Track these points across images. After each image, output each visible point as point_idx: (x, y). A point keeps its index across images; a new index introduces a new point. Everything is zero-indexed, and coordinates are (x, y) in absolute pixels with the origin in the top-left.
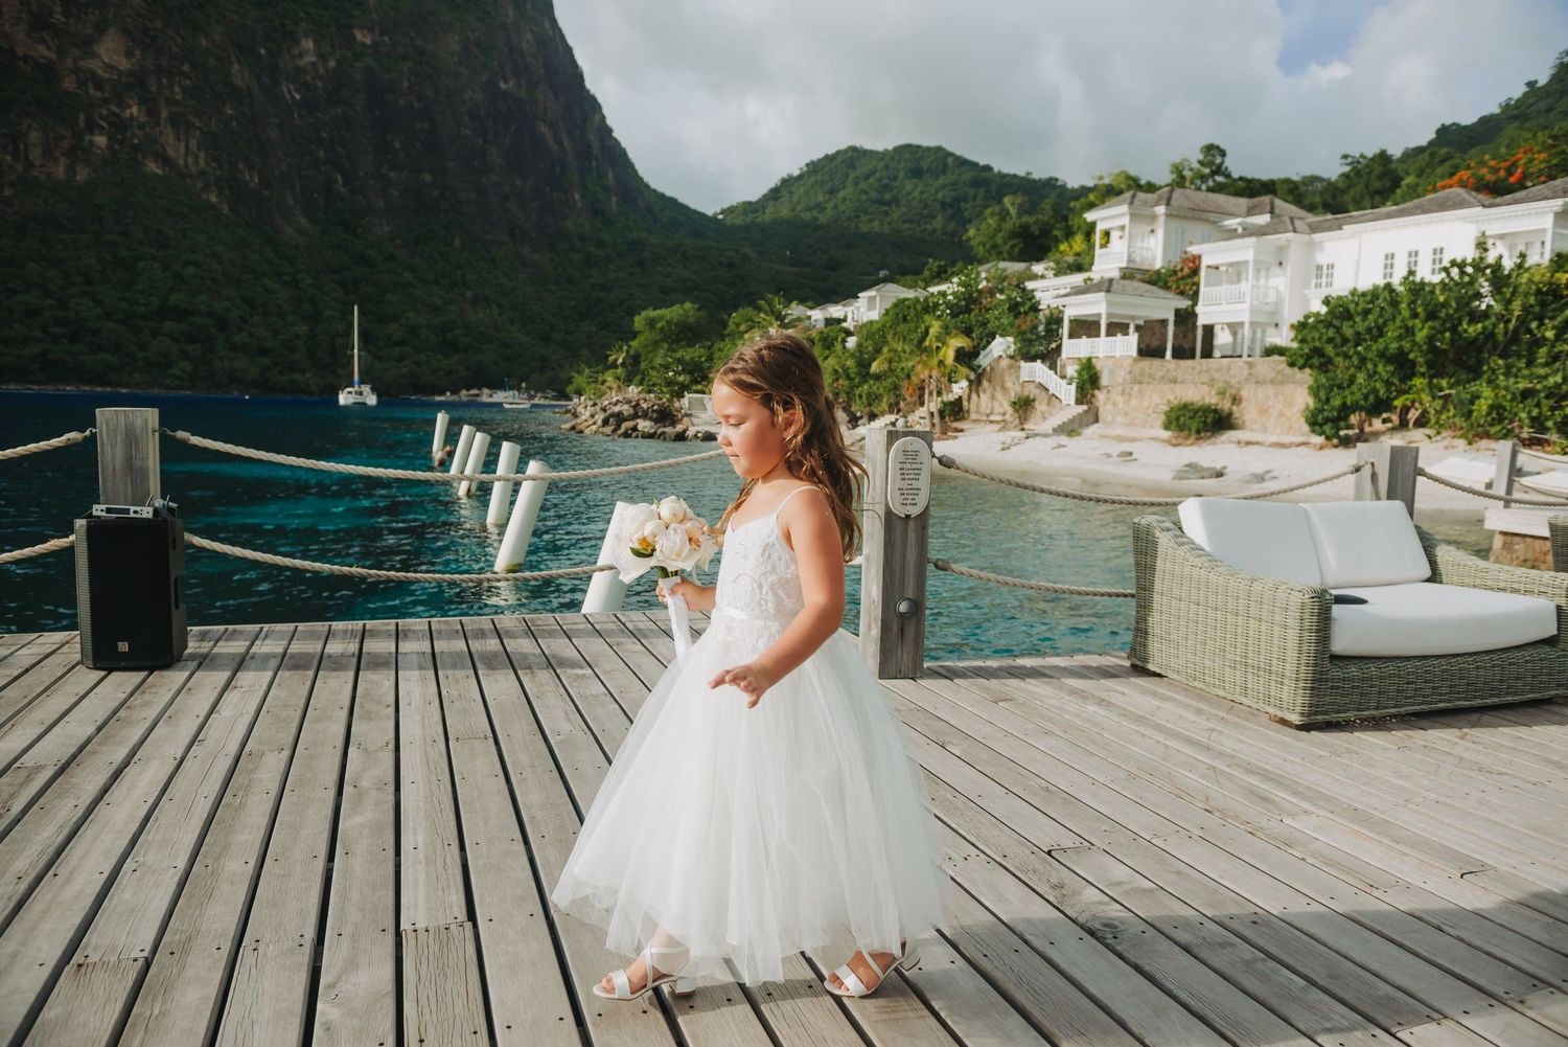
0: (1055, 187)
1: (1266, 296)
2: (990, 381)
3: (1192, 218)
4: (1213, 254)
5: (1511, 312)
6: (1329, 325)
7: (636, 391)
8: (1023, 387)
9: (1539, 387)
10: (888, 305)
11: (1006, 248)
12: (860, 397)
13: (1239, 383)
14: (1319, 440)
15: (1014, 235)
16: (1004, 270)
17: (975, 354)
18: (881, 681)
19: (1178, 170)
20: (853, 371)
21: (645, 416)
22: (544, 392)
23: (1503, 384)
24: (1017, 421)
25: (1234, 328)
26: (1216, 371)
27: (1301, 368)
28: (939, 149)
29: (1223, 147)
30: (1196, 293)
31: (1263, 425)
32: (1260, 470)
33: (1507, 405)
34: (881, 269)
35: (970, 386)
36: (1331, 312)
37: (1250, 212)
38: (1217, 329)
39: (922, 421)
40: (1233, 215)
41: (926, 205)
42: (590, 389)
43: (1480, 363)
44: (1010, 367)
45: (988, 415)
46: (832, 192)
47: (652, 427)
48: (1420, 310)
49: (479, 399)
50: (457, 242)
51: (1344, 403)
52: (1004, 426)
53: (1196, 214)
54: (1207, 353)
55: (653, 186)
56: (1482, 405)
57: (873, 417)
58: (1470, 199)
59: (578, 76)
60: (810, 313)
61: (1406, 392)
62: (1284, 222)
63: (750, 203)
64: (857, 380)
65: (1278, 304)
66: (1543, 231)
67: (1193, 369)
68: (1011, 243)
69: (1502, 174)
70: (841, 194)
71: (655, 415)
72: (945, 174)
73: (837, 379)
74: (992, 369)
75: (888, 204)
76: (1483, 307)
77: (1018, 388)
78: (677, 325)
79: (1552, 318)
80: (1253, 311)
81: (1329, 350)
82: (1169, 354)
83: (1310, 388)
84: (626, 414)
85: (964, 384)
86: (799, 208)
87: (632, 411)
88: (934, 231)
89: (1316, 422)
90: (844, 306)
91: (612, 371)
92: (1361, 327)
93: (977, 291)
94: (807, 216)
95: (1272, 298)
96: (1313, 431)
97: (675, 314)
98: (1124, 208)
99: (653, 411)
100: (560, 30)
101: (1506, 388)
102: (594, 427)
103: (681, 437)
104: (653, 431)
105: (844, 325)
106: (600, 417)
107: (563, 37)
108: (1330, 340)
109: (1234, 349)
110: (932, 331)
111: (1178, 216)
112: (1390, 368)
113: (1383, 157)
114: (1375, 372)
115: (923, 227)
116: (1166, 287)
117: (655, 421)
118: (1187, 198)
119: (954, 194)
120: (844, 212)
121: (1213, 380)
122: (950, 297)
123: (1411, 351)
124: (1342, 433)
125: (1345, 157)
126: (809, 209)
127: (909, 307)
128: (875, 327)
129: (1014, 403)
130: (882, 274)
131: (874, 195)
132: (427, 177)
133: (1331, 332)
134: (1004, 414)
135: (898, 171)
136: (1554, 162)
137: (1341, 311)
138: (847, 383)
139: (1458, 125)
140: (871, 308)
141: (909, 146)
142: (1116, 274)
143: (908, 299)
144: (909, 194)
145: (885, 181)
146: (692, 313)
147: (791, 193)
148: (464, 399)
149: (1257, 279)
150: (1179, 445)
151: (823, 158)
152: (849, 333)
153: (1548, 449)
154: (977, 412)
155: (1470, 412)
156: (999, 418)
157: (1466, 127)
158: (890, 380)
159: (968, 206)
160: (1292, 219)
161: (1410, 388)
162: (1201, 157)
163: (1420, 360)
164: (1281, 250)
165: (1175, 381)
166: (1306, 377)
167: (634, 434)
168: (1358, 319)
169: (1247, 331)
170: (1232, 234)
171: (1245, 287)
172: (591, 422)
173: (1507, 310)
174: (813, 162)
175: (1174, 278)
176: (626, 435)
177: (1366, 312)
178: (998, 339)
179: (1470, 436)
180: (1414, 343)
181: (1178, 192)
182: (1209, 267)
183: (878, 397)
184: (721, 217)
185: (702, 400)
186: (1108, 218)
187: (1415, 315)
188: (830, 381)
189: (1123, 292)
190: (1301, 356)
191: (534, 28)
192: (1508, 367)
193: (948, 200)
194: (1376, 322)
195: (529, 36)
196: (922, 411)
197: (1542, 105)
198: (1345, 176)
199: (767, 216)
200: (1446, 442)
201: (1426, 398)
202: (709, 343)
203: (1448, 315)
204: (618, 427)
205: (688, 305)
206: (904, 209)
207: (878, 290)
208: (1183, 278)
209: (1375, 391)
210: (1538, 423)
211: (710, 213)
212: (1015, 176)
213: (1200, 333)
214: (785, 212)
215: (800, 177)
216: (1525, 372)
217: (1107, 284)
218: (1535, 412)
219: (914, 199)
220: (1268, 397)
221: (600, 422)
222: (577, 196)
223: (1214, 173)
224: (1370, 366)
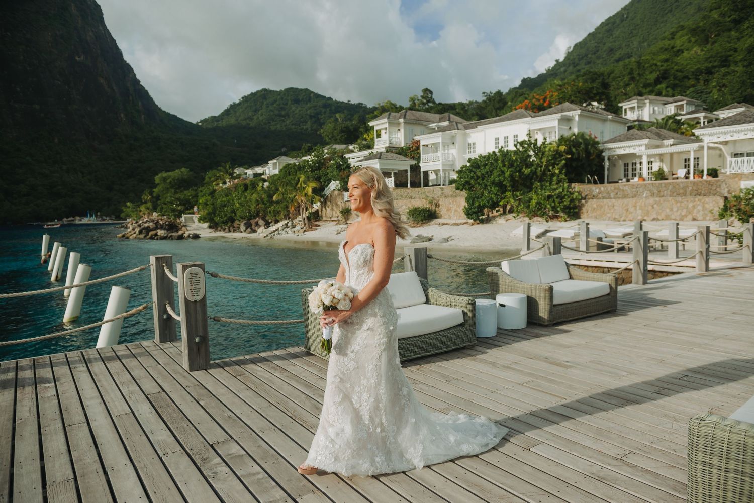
0: (362, 107)
1: (449, 158)
2: (330, 202)
3: (415, 123)
4: (425, 140)
5: (542, 163)
6: (471, 171)
7: (157, 215)
8: (345, 204)
9: (553, 194)
10: (281, 168)
11: (338, 138)
12: (270, 212)
13: (438, 197)
14: (471, 221)
15: (342, 131)
16: (335, 149)
17: (322, 189)
18: (190, 373)
19: (412, 100)
20: (266, 200)
21: (162, 227)
22: (110, 216)
23: (540, 193)
24: (344, 220)
25: (437, 172)
26: (428, 192)
27: (462, 190)
28: (307, 90)
29: (431, 90)
30: (419, 157)
31: (449, 215)
32: (447, 237)
33: (542, 202)
34: (282, 148)
35: (321, 205)
36: (471, 166)
37: (441, 120)
38: (430, 173)
39: (300, 222)
40: (434, 122)
41: (302, 117)
42: (134, 215)
43: (532, 184)
44: (339, 195)
45: (331, 218)
46: (256, 111)
47: (165, 233)
48: (506, 163)
49: (74, 222)
50: (56, 140)
51: (480, 205)
52: (338, 222)
53: (417, 122)
54: (426, 184)
55: (164, 109)
56: (533, 202)
57: (277, 222)
58: (526, 113)
59: (119, 54)
60: (246, 171)
61: (504, 199)
62: (454, 125)
63: (215, 117)
64: (268, 204)
65: (454, 161)
66: (555, 127)
67: (419, 192)
68: (341, 135)
69: (542, 101)
70: (260, 112)
71: (167, 227)
72: (310, 102)
73: (258, 204)
74: (331, 196)
75: (283, 116)
76: (531, 160)
77: (343, 205)
78: (178, 179)
79: (558, 165)
80: (443, 165)
81: (472, 182)
82: (409, 185)
83: (466, 199)
84: (151, 227)
85: (319, 204)
86: (240, 119)
87: (154, 225)
88: (307, 129)
89: (469, 214)
90: (262, 167)
91: (144, 205)
92: (484, 172)
93: (323, 159)
94: (244, 123)
95: (451, 158)
96: (468, 218)
97: (176, 174)
98: (385, 120)
99: (166, 225)
100: (108, 31)
101: (542, 195)
102: (135, 235)
103: (181, 237)
104: (166, 235)
105: (263, 177)
106: (137, 230)
107: (110, 34)
108: (472, 178)
109: (437, 182)
110: (301, 180)
111: (410, 123)
112: (497, 188)
113: (499, 93)
114: (491, 191)
115: (302, 127)
116: (406, 156)
117: (168, 230)
118: (413, 115)
119: (315, 111)
120: (262, 120)
121: (427, 197)
122: (311, 163)
123: (504, 181)
124: (480, 217)
125: (484, 93)
126: (245, 119)
127: (291, 168)
128: (276, 178)
129: (342, 211)
130: (283, 150)
131: (277, 112)
132: (37, 107)
133: (472, 174)
134: (338, 217)
135: (288, 100)
136: (561, 96)
137: (475, 164)
138: (263, 206)
139: (530, 78)
140: (275, 168)
141: (292, 89)
142: (384, 150)
143: (291, 164)
144: (293, 111)
145: (282, 106)
146: (186, 174)
147: (235, 112)
148: (66, 223)
149: (444, 150)
150: (414, 227)
151: (250, 95)
152: (265, 181)
153: (560, 219)
154: (326, 216)
155: (529, 206)
156: (336, 219)
157: (533, 79)
158: (284, 204)
159: (322, 116)
160: (457, 123)
161: (505, 197)
162: (422, 94)
163: (508, 185)
164: (453, 137)
165: (411, 198)
166: (464, 194)
167: (156, 238)
168: (482, 168)
169: (441, 173)
170: (433, 131)
171: (439, 154)
172: (132, 233)
173: (541, 162)
174: (245, 96)
175: (409, 151)
176: (152, 238)
177: (485, 165)
178: (333, 182)
179: (530, 215)
180: (505, 178)
181: (409, 112)
182: (424, 146)
183: (279, 212)
184: (200, 124)
185: (192, 217)
186: (379, 124)
187: (504, 166)
188: (255, 205)
189: (386, 159)
190: (461, 185)
191: (93, 29)
192: (542, 186)
193: (312, 114)
194: (489, 169)
195: (91, 33)
196: (300, 218)
197: (562, 69)
198: (484, 101)
199: (223, 123)
200: (521, 219)
201: (512, 201)
202: (196, 188)
203: (517, 165)
204: (148, 234)
205: (183, 170)
206: (292, 119)
207: (277, 160)
208: (412, 151)
209: (491, 198)
210: (554, 208)
211: (194, 122)
212: (343, 102)
213: (422, 175)
214: (232, 121)
215: (240, 104)
216: (548, 188)
217: (379, 155)
218: (553, 204)
219: (296, 114)
220: (450, 203)
221: (137, 232)
222: (122, 115)
223: (429, 102)
224: (489, 188)
